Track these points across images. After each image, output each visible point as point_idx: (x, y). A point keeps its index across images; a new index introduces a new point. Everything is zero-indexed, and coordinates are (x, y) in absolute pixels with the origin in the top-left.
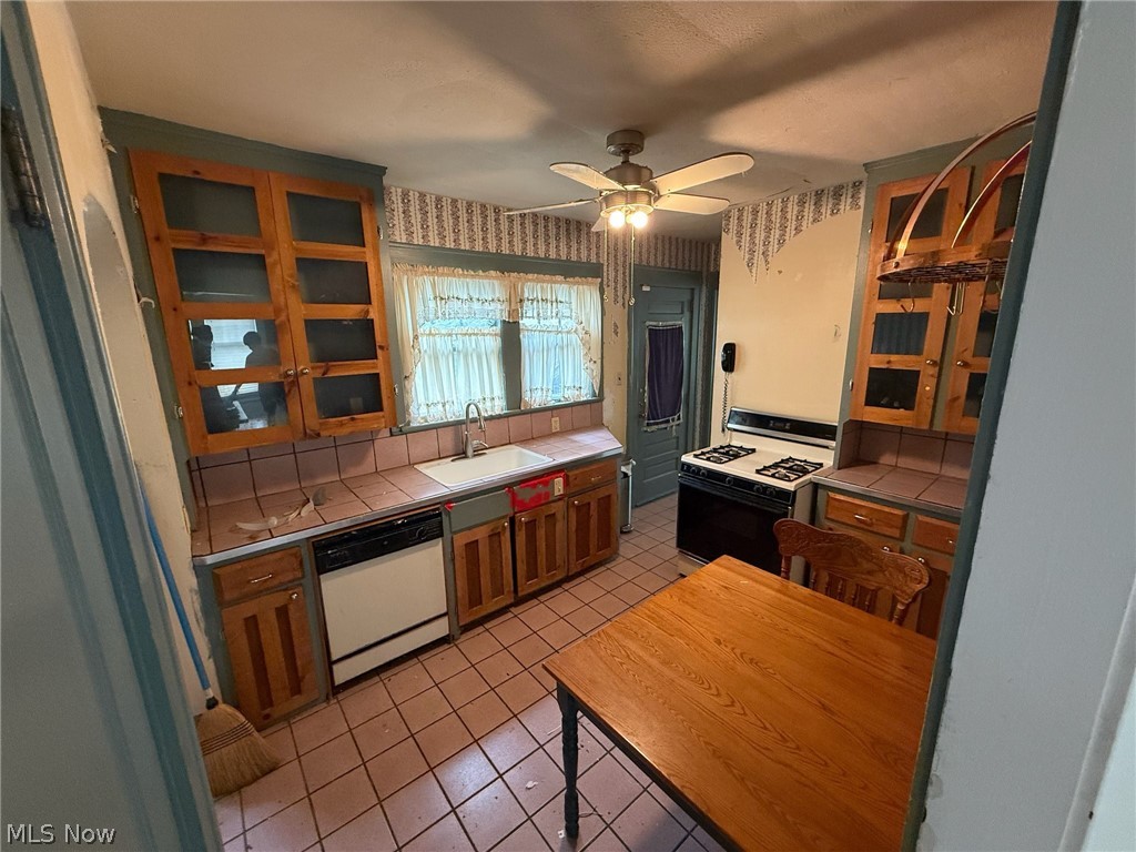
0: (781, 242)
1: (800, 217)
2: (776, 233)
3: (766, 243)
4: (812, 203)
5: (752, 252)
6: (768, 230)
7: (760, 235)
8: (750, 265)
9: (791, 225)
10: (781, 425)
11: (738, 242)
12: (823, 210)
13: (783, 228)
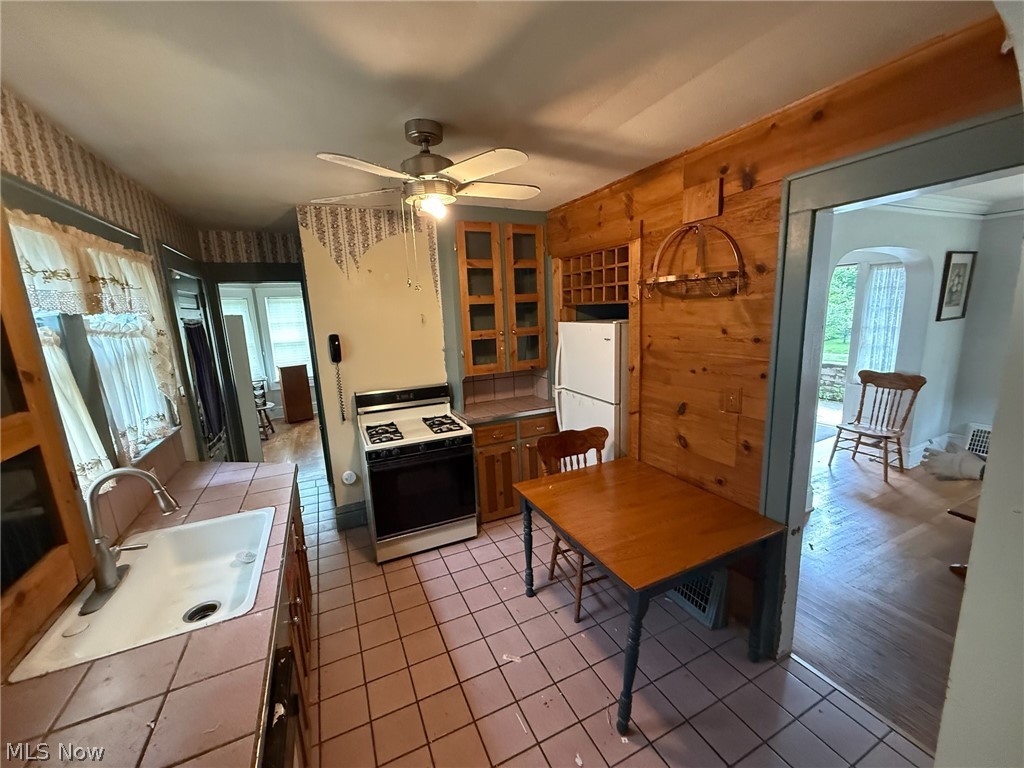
0: (366, 247)
1: (378, 229)
2: (359, 238)
3: (351, 245)
4: (386, 219)
5: (338, 250)
6: (351, 232)
7: (344, 237)
8: (339, 260)
9: (372, 234)
10: (406, 396)
11: (322, 239)
12: (396, 227)
13: (365, 234)
